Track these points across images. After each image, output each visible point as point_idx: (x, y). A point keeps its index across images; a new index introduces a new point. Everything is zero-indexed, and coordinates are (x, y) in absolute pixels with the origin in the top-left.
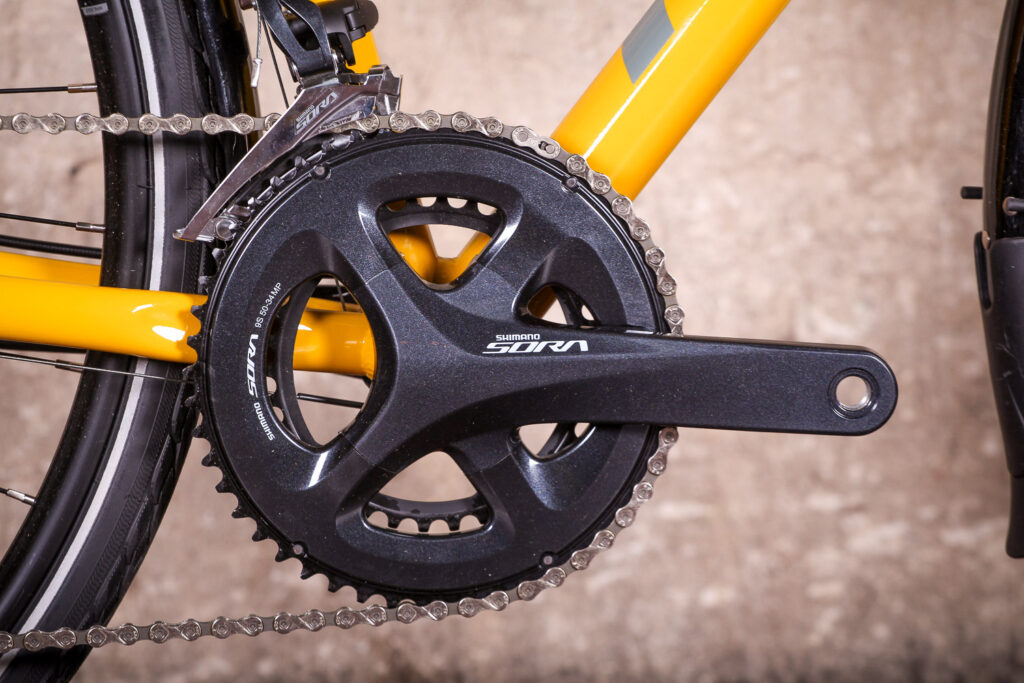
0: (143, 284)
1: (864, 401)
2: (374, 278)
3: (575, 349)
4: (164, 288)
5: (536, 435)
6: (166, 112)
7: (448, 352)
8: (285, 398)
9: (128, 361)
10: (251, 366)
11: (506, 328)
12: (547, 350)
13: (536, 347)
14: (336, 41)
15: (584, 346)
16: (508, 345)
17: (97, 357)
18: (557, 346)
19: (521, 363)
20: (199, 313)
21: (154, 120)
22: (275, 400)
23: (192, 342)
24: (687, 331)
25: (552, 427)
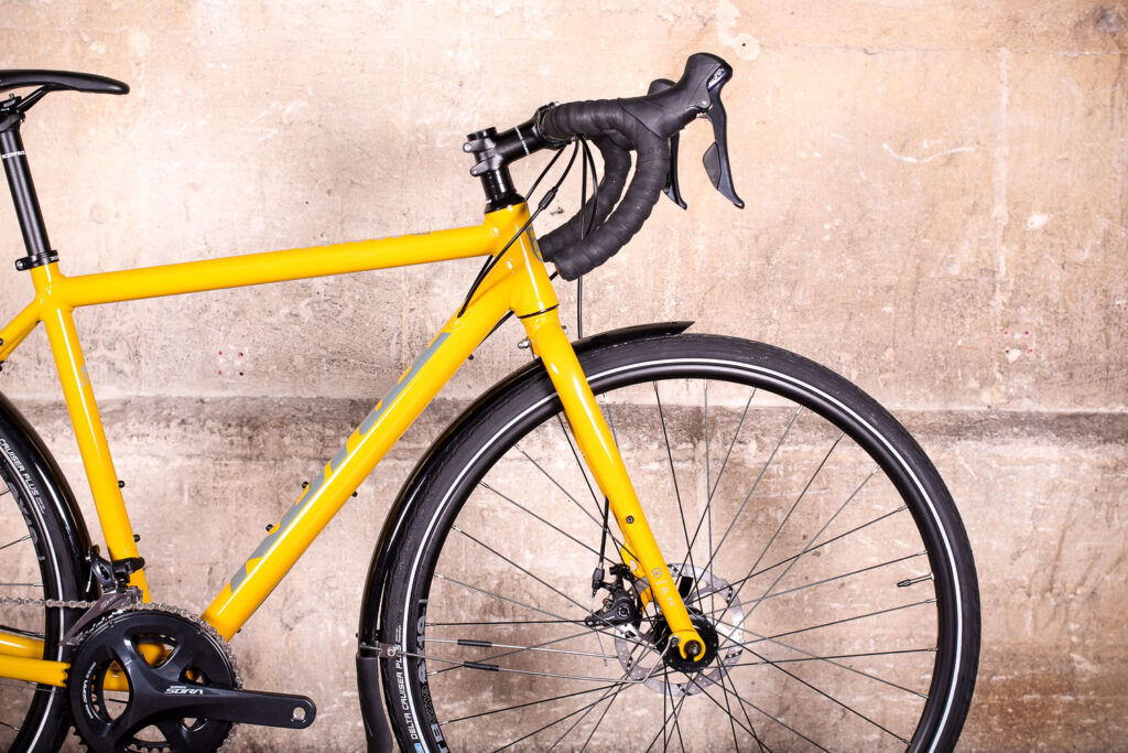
0: (55, 659)
1: (302, 718)
2: (128, 662)
3: (198, 693)
4: (63, 661)
5: (189, 722)
6: (64, 600)
7: (151, 689)
8: (100, 701)
9: (50, 687)
10: (85, 691)
11: (175, 684)
12: (188, 693)
13: (184, 691)
14: (119, 576)
15: (201, 692)
16: (174, 690)
17: (40, 685)
18: (193, 692)
19: (179, 697)
20: (66, 670)
21: (61, 602)
22: (96, 703)
23: (64, 681)
24: (244, 687)
25: (194, 720)
